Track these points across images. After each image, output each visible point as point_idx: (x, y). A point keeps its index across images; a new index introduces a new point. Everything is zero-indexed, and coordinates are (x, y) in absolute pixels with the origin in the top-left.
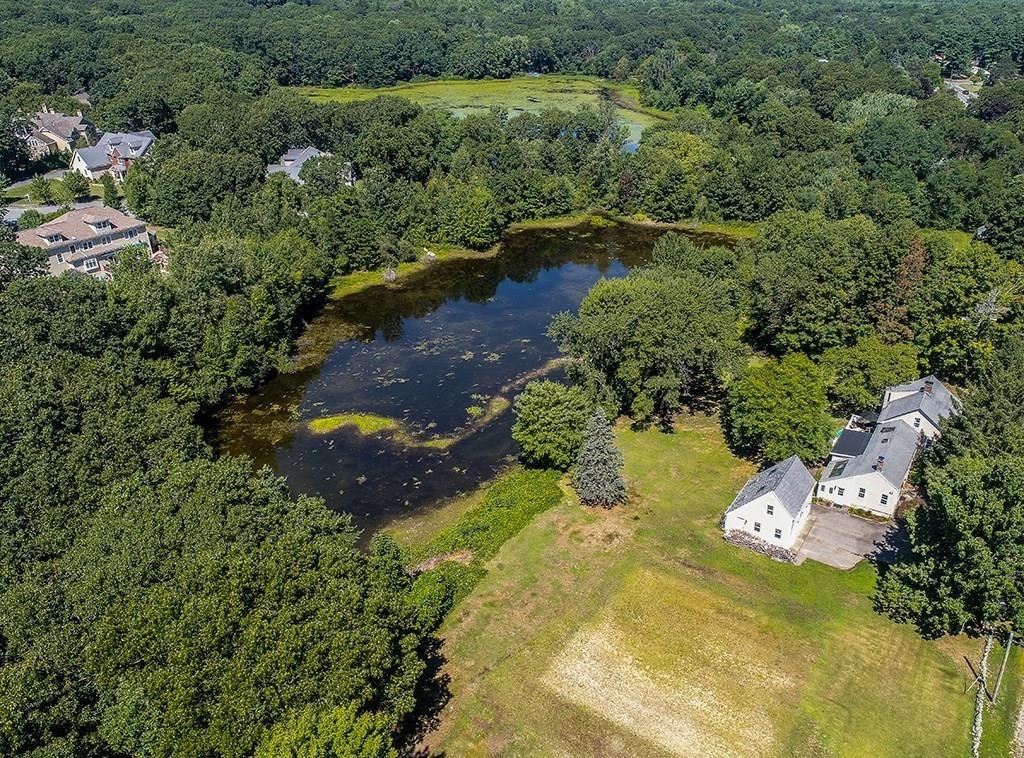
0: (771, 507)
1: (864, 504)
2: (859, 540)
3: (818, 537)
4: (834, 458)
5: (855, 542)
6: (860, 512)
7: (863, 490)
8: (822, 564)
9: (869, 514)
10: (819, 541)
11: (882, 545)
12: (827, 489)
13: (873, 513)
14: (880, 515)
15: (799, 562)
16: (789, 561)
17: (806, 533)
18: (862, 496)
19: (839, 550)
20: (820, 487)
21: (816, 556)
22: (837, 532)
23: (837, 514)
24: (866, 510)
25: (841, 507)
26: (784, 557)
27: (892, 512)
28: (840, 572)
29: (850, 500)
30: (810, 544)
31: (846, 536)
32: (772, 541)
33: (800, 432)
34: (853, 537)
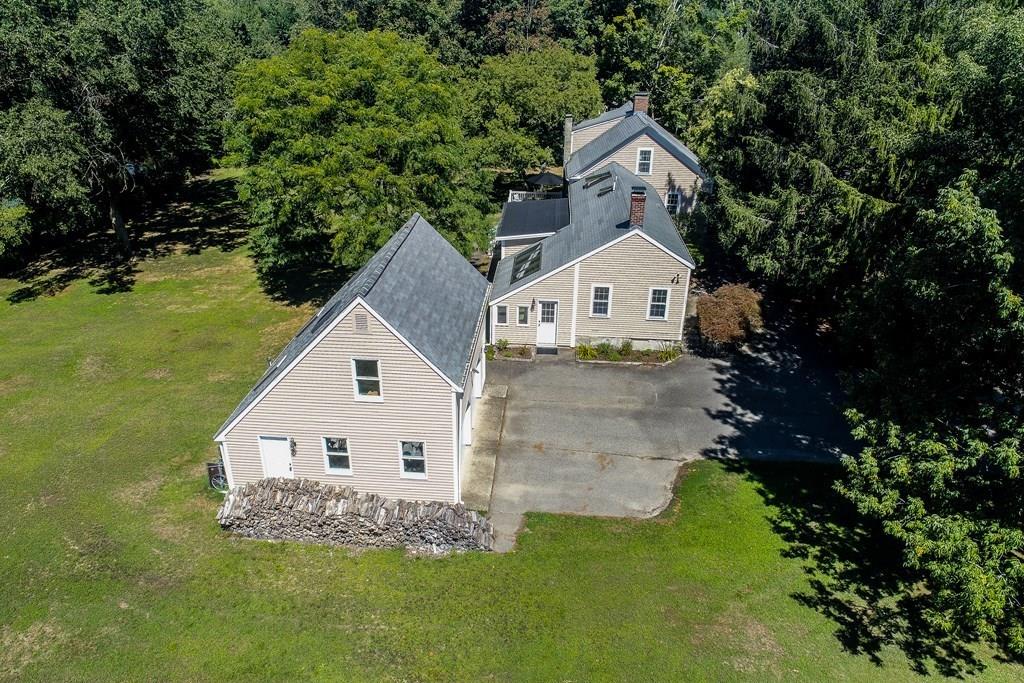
0: (367, 368)
1: (611, 332)
2: (638, 416)
3: (534, 438)
4: (504, 252)
5: (632, 424)
6: (604, 351)
7: (601, 293)
8: (578, 521)
9: (626, 351)
10: (539, 447)
11: (730, 415)
12: (513, 315)
13: (637, 346)
14: (653, 346)
15: (504, 535)
16: (473, 544)
17: (494, 435)
18: (601, 308)
19: (605, 461)
20: (494, 312)
21: (549, 497)
22: (575, 412)
23: (553, 368)
24: (617, 343)
25: (554, 351)
26: (453, 537)
27: (679, 335)
28: (647, 532)
29: (570, 329)
30: (519, 465)
31: (599, 414)
32: (399, 486)
33: (416, 173)
34: (620, 413)
